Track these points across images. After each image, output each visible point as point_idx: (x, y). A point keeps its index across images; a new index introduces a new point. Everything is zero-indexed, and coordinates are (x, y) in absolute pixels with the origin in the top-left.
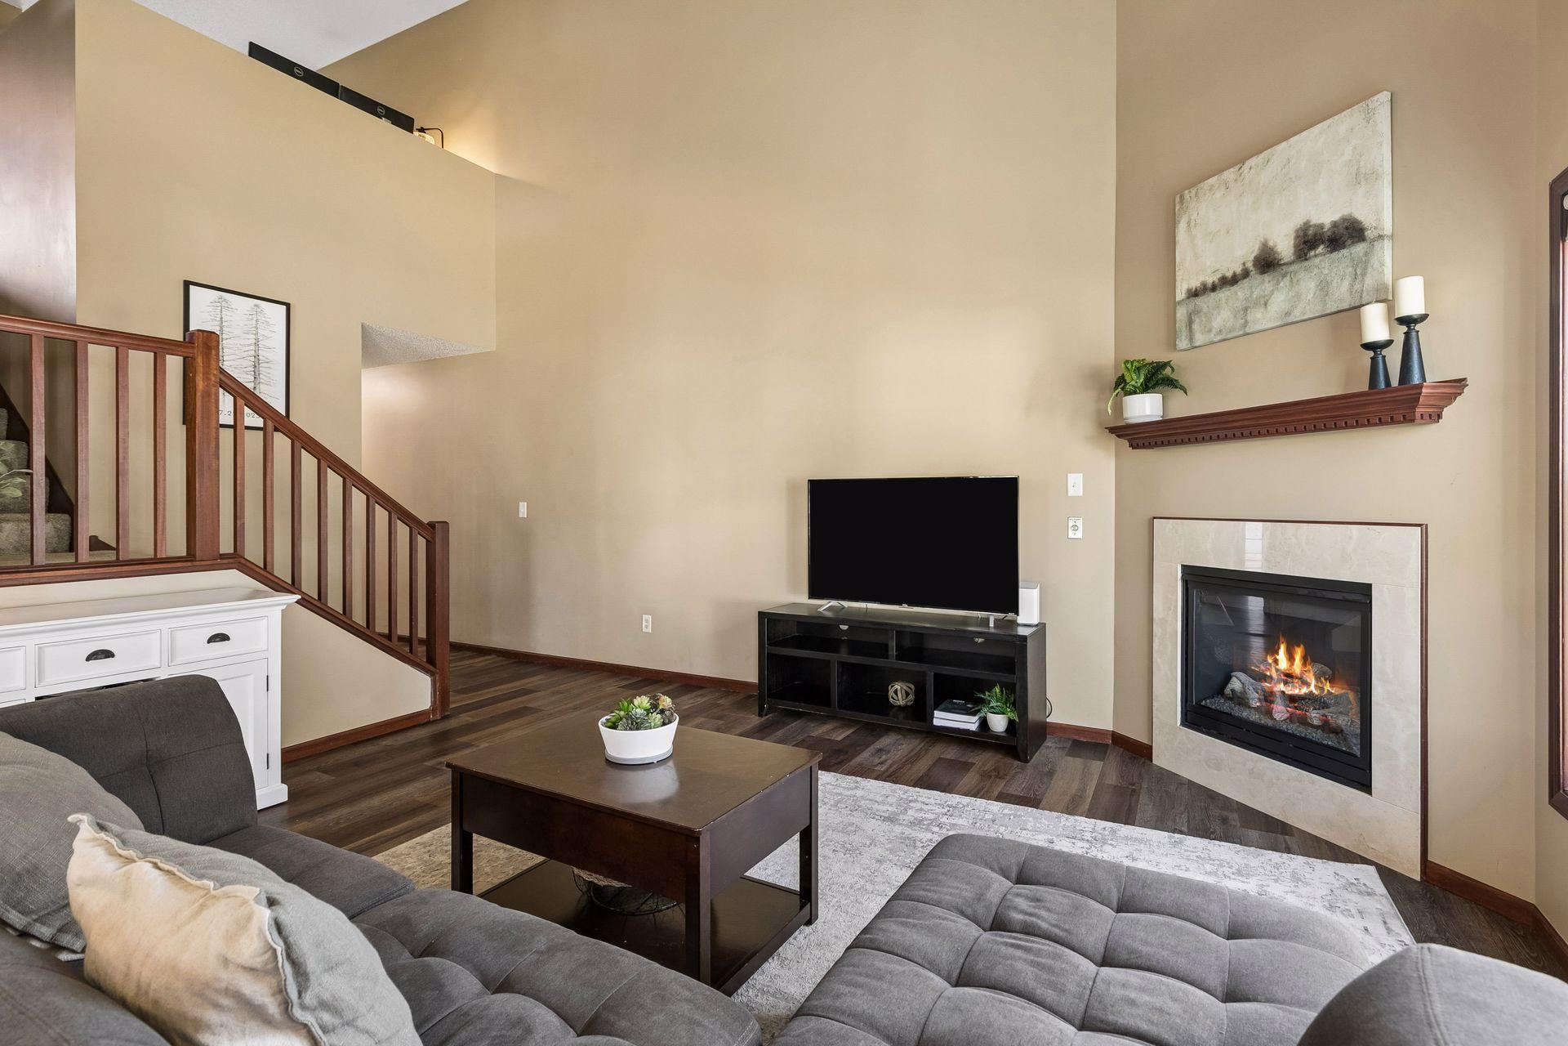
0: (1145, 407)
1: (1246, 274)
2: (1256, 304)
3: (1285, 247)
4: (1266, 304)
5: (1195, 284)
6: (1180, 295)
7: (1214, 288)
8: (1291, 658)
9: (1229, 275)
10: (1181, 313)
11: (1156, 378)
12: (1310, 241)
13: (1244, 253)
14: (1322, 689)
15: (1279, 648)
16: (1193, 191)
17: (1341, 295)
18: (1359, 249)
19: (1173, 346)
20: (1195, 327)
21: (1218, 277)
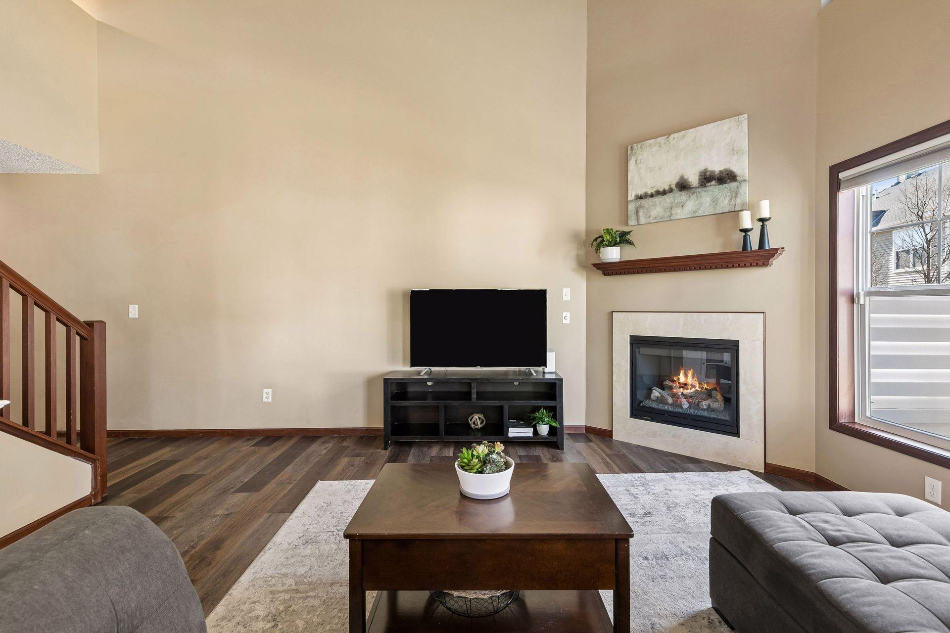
0: (613, 254)
1: (671, 190)
2: (677, 205)
3: (694, 180)
4: (682, 206)
5: (641, 192)
6: (631, 197)
7: (652, 196)
8: (686, 376)
9: (661, 190)
10: (632, 207)
11: (623, 239)
12: (707, 178)
13: (669, 180)
14: (702, 388)
15: (680, 372)
16: (639, 145)
17: (724, 205)
18: (734, 185)
19: (627, 224)
20: (641, 214)
21: (653, 191)
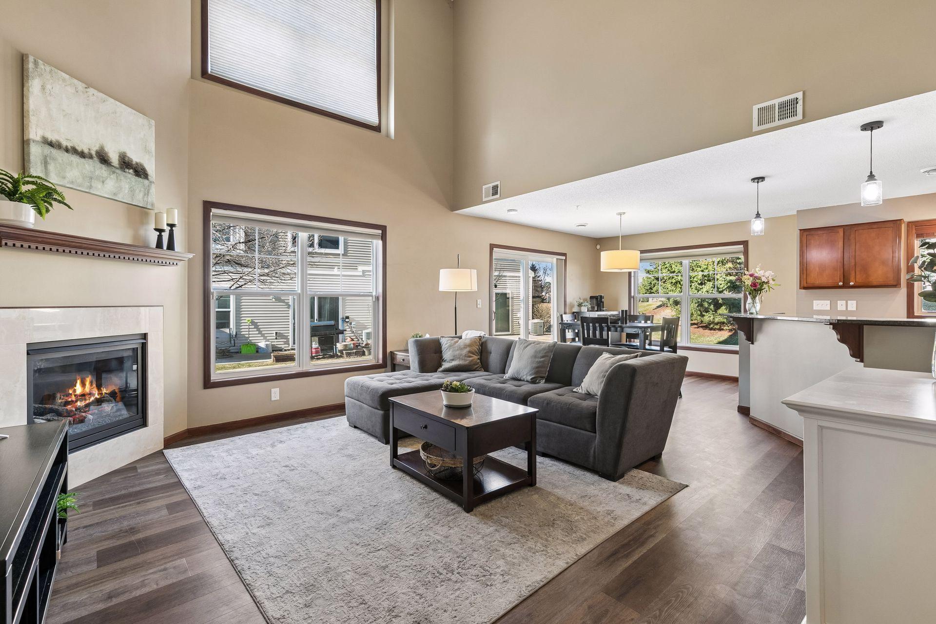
1: (91, 157)
2: (98, 178)
3: (115, 159)
4: (103, 182)
7: (67, 150)
9: (79, 149)
10: (34, 149)
12: (126, 164)
18: (146, 182)
20: (51, 168)
21: (69, 145)
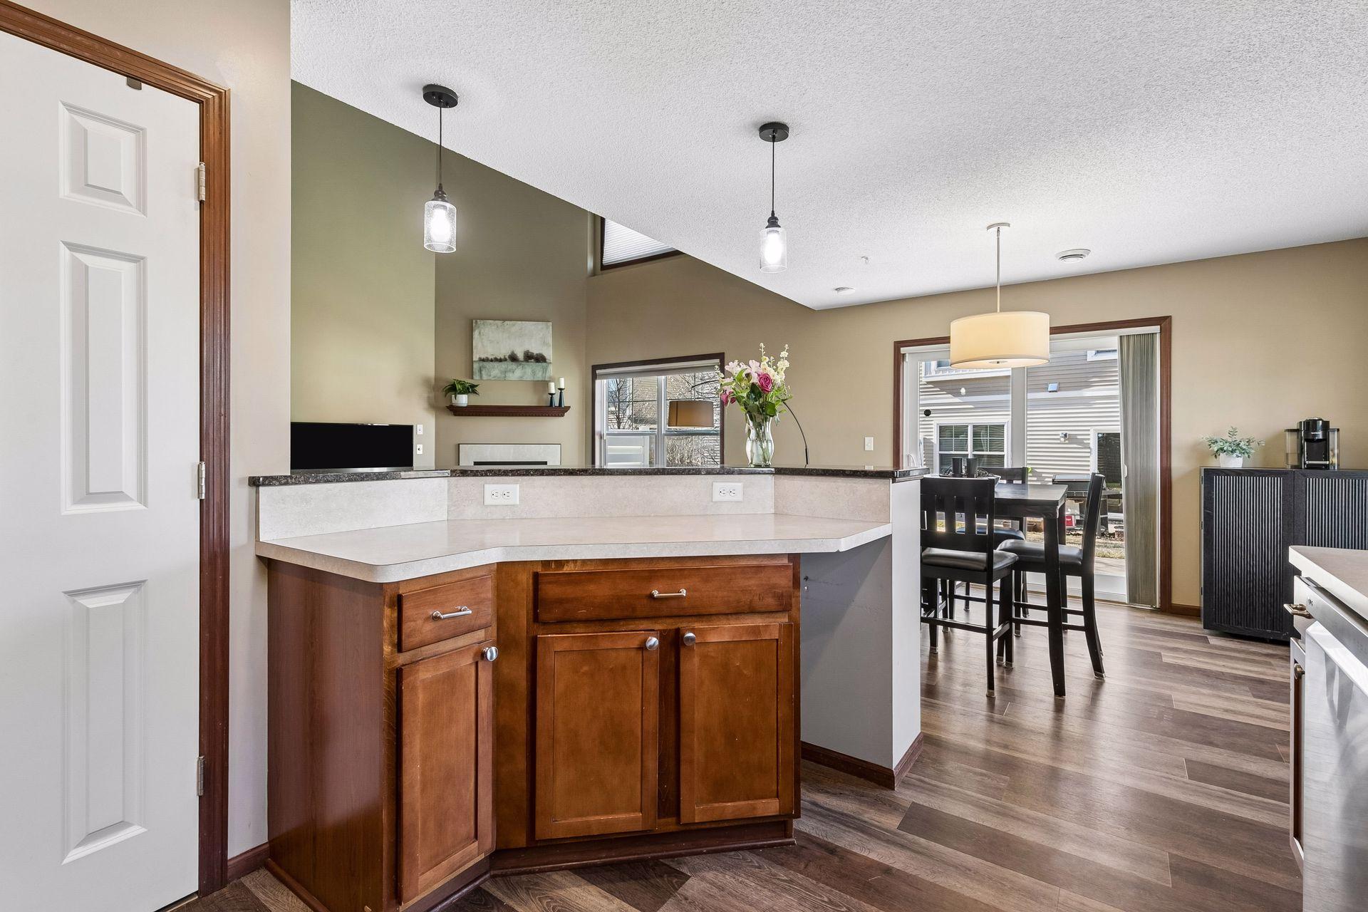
0: (463, 400)
1: (505, 360)
2: (510, 371)
3: (521, 356)
4: (513, 372)
5: (483, 356)
6: (476, 358)
7: (492, 361)
9: (499, 358)
10: (476, 366)
11: (470, 389)
12: (529, 357)
13: (503, 352)
16: (482, 322)
17: (539, 376)
18: (544, 364)
19: (472, 378)
20: (483, 372)
21: (493, 357)
